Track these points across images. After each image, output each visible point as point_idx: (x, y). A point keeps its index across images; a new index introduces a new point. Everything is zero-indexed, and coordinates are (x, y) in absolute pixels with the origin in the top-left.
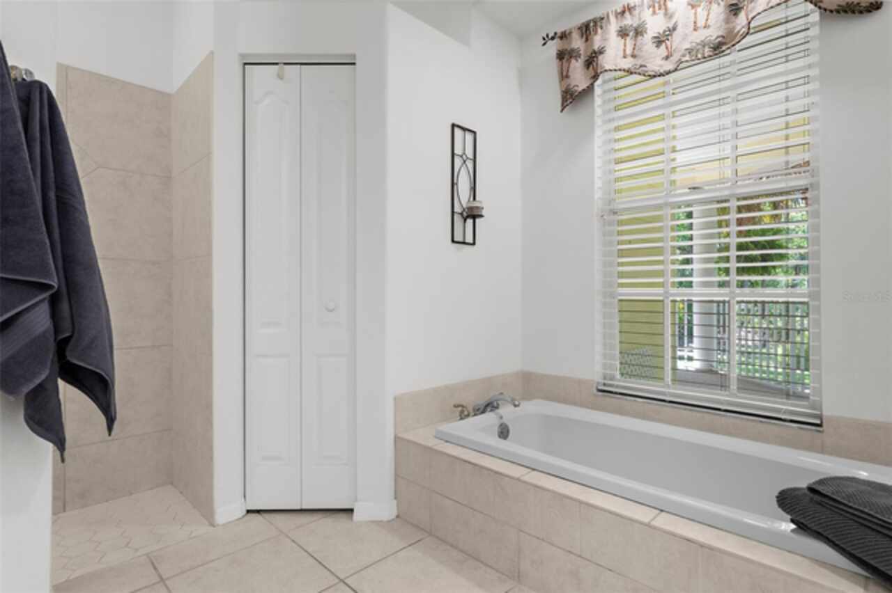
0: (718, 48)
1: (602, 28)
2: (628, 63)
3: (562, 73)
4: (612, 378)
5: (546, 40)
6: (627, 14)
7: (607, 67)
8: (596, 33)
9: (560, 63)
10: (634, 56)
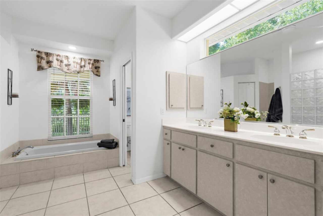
0: (78, 73)
1: (52, 56)
2: (59, 67)
3: (38, 61)
4: (50, 137)
5: (32, 50)
6: (59, 56)
7: (54, 66)
8: (50, 57)
9: (38, 58)
10: (60, 66)
